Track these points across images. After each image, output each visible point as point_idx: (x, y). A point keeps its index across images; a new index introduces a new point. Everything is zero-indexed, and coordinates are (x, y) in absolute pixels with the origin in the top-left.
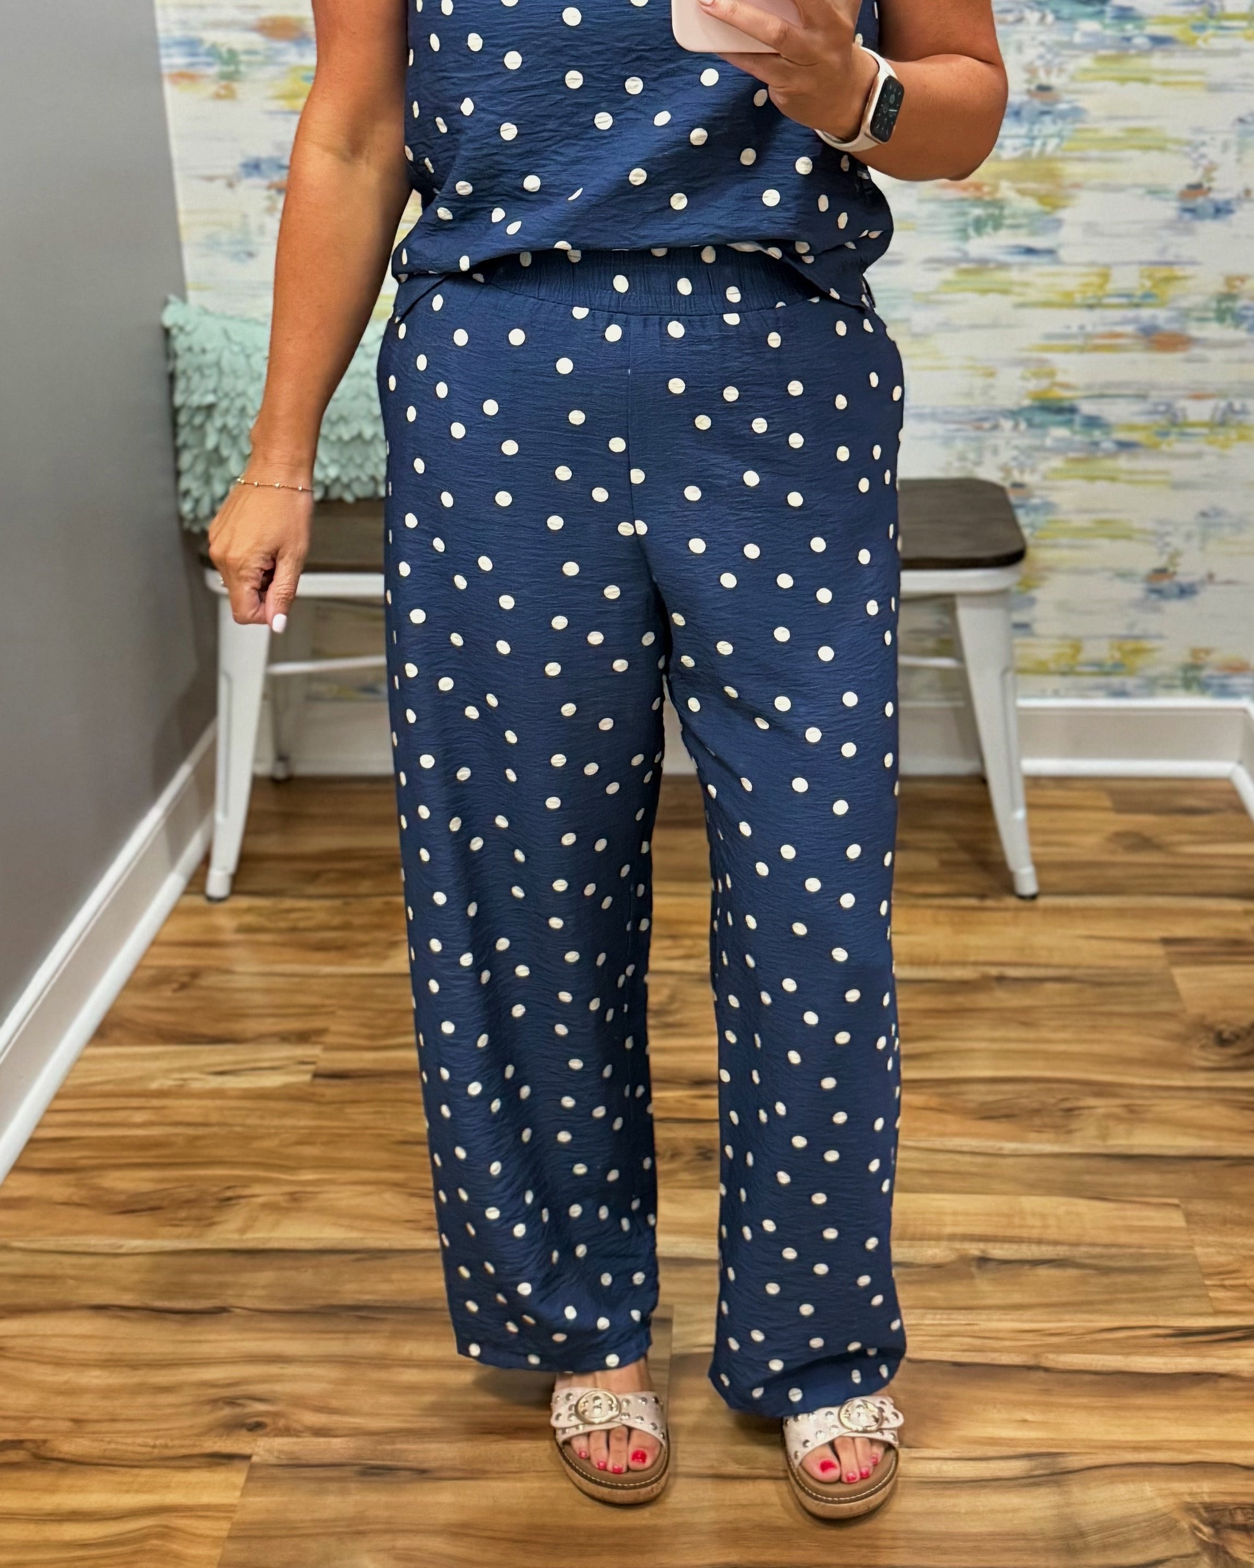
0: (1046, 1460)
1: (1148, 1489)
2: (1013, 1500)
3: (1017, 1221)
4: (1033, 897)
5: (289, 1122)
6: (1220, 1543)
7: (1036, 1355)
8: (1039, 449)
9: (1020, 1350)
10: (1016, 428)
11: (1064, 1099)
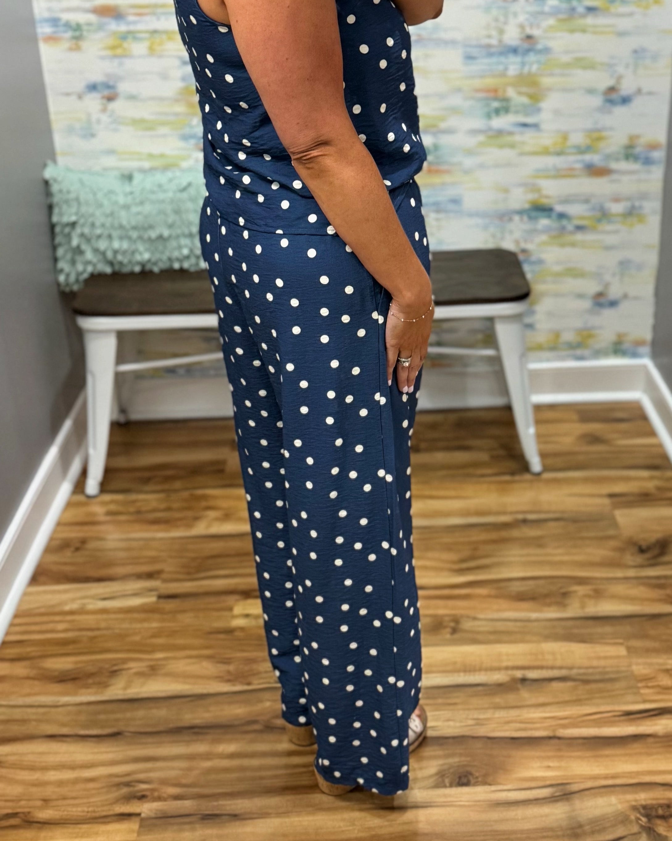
0: (560, 787)
1: (613, 799)
2: (546, 810)
3: (540, 657)
4: (539, 474)
5: (146, 625)
6: (651, 826)
7: (554, 731)
8: (534, 231)
9: (545, 729)
10: (521, 220)
11: (561, 588)
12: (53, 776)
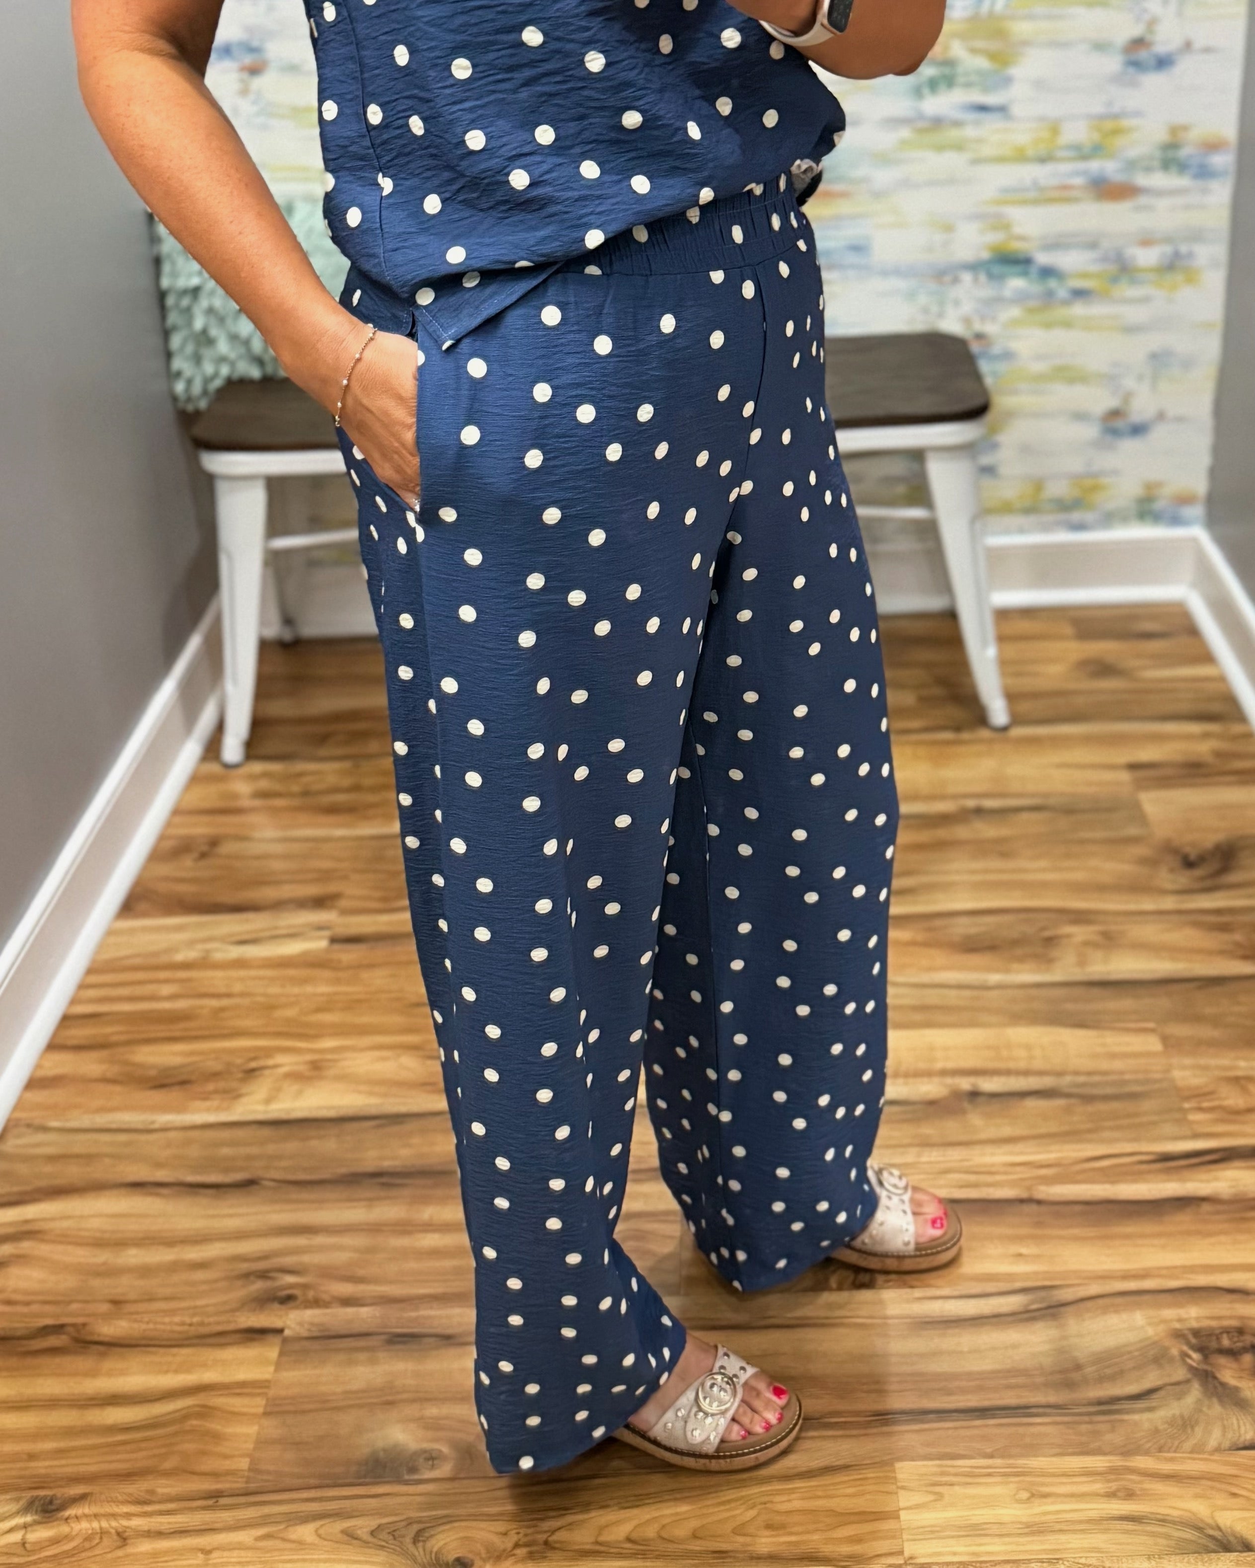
0: (1043, 1294)
1: (1139, 1318)
2: (1013, 1335)
3: (1005, 1053)
4: (1005, 729)
5: (309, 989)
6: (1209, 1368)
7: (1029, 1188)
8: (999, 300)
9: (1012, 1184)
10: (976, 280)
11: (1043, 929)
12: (133, 1257)
